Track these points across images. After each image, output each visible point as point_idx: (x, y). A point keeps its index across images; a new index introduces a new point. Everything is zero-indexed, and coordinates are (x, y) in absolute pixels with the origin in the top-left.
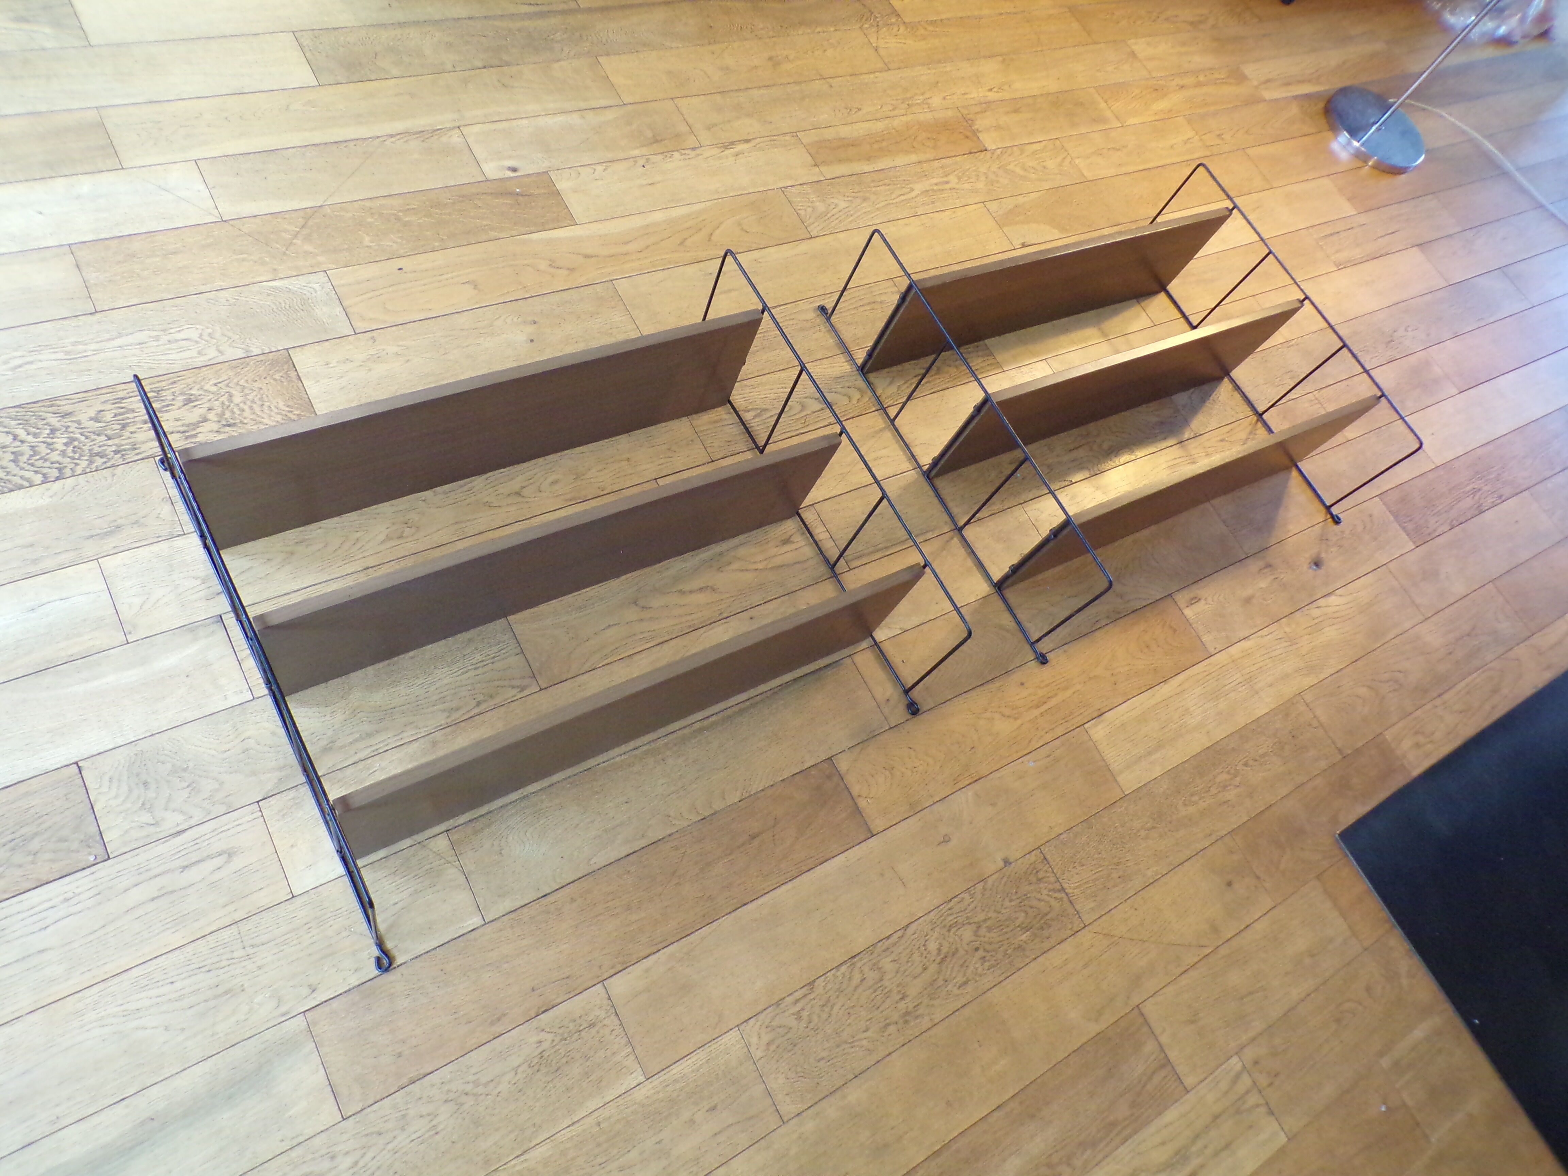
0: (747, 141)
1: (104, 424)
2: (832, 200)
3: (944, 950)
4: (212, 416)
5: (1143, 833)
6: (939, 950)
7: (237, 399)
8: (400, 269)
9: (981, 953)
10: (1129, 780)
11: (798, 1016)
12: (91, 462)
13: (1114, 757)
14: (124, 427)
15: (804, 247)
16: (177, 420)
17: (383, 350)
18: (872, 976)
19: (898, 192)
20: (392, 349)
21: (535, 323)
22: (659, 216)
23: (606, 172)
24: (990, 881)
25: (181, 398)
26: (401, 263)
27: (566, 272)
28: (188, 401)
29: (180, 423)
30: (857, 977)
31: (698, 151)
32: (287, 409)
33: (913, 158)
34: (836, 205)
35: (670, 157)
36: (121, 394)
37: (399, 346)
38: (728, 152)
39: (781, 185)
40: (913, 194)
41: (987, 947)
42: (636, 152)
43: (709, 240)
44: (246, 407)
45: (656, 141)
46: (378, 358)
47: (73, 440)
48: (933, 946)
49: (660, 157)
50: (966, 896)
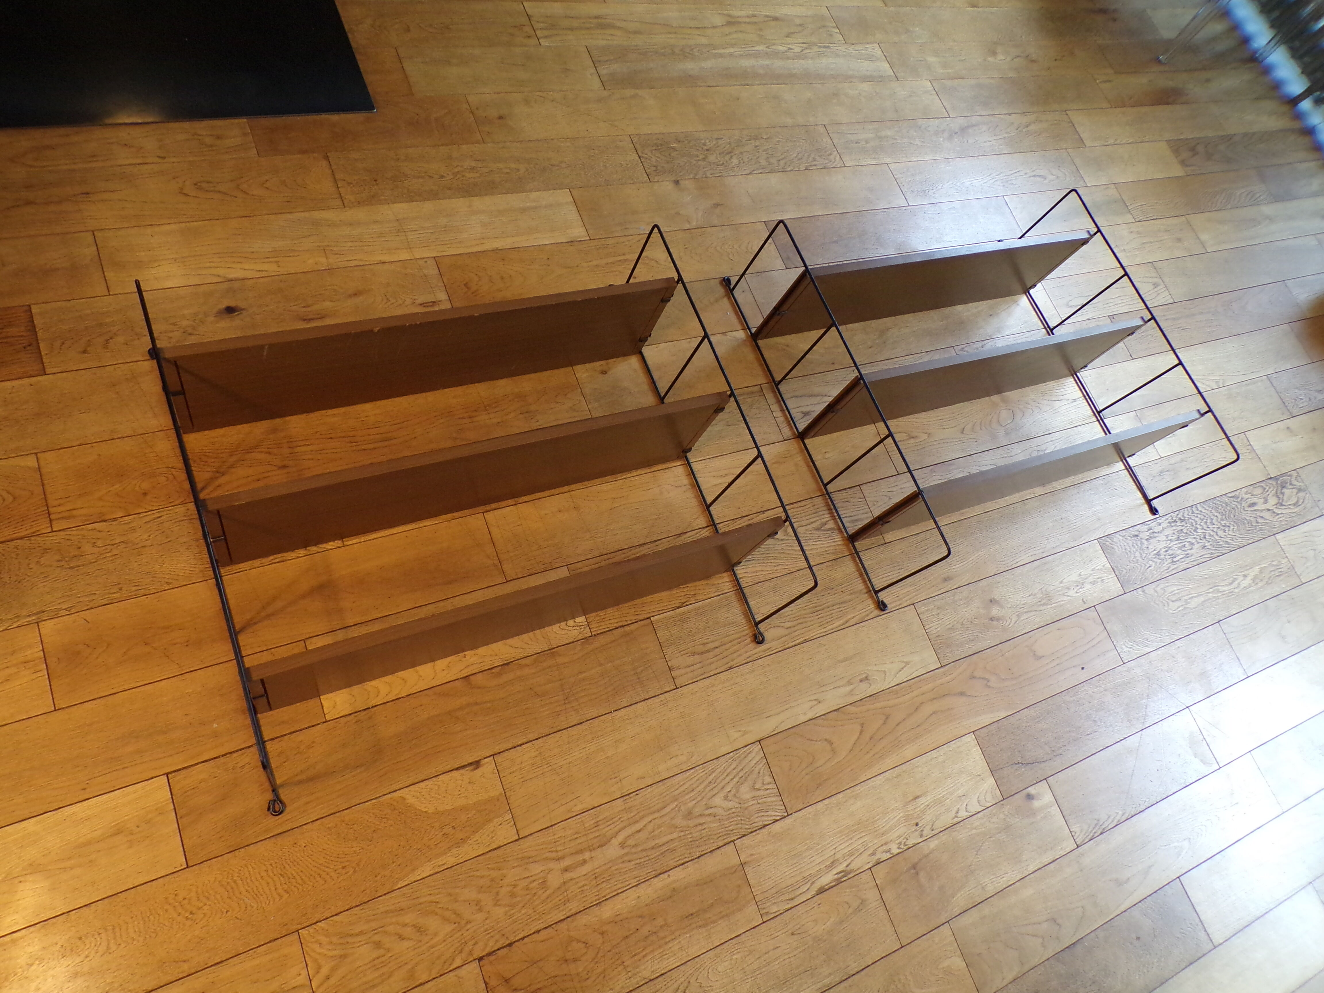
0: (821, 891)
1: (1187, 540)
2: (730, 805)
3: (728, 156)
4: (1146, 543)
5: (563, 165)
6: (731, 157)
7: (1137, 554)
8: (1083, 668)
9: (705, 148)
10: (564, 196)
11: (814, 160)
12: (1183, 516)
13: (571, 214)
14: (1178, 539)
15: (768, 726)
16: (1159, 541)
17: (1077, 592)
18: (774, 161)
19: (643, 835)
20: (1072, 592)
21: (992, 619)
22: (908, 752)
23: (956, 809)
24: (691, 176)
25: (1162, 557)
26: (1084, 676)
27: (976, 674)
28: (1158, 554)
29: (1158, 539)
30: (782, 163)
31: (874, 859)
32: (1113, 546)
33: (607, 911)
34: (726, 798)
35: (900, 843)
36: (1187, 560)
37: (1069, 596)
38: (842, 867)
39: (788, 821)
40: (621, 837)
41: (700, 149)
42: (933, 844)
43: (862, 725)
44: (1133, 548)
45: (914, 867)
46: (1080, 585)
47: (1194, 530)
48: (735, 161)
49: (911, 842)
50: (709, 175)
